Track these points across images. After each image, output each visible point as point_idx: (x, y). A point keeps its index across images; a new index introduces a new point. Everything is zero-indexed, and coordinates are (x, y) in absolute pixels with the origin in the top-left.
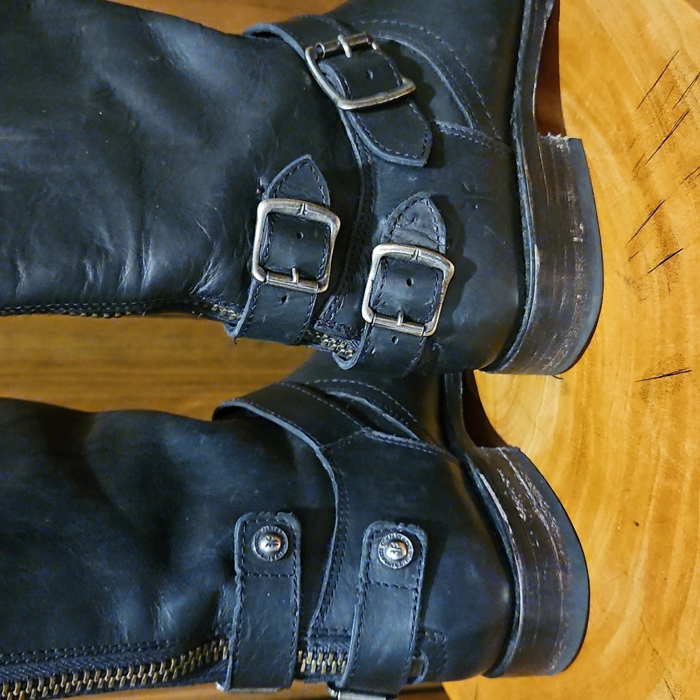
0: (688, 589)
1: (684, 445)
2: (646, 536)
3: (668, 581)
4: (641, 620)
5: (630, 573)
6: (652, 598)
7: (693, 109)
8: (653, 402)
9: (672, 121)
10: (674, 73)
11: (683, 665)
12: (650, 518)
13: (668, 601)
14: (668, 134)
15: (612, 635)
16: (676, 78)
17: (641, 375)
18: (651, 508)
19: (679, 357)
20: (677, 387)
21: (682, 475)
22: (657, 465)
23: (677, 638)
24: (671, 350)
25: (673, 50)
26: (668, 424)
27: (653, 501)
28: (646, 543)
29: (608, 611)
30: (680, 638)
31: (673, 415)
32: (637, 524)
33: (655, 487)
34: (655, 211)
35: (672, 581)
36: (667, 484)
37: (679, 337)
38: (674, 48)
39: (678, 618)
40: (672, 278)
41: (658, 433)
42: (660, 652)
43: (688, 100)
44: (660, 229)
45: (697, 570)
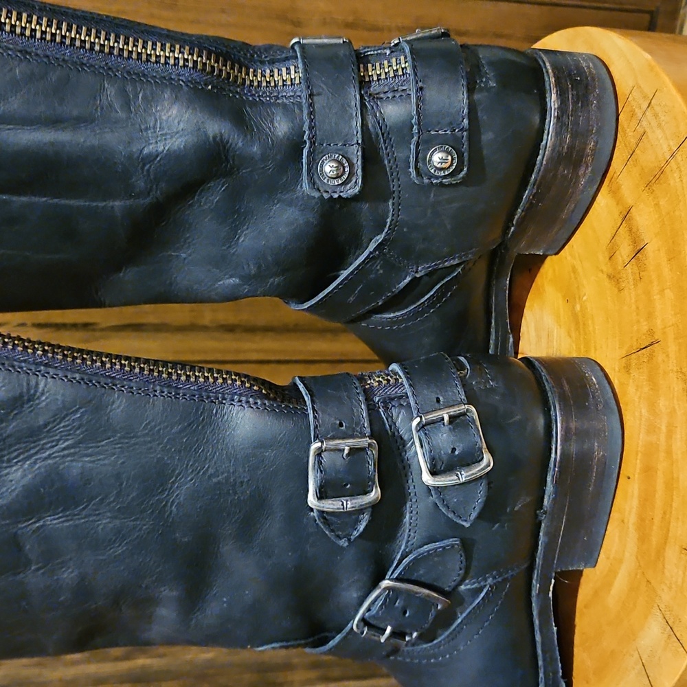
0: (669, 523)
1: (659, 403)
2: (636, 486)
3: (654, 520)
4: (637, 558)
5: (626, 521)
6: (643, 538)
7: (648, 130)
8: (634, 373)
9: (633, 141)
10: (633, 103)
11: (670, 588)
12: (638, 471)
13: (655, 540)
14: (631, 152)
15: (615, 577)
16: (634, 107)
17: (624, 353)
18: (638, 461)
19: (651, 332)
20: (651, 357)
21: (659, 428)
22: (640, 424)
23: (664, 566)
24: (645, 328)
25: (631, 85)
26: (646, 389)
27: (640, 454)
28: (636, 493)
29: (611, 557)
30: (666, 566)
31: (649, 381)
32: (629, 478)
33: (641, 443)
34: (626, 216)
35: (657, 520)
36: (649, 439)
37: (650, 316)
38: (631, 83)
39: (664, 549)
40: (642, 268)
41: (640, 398)
42: (652, 581)
43: (644, 123)
44: (630, 230)
45: (674, 505)
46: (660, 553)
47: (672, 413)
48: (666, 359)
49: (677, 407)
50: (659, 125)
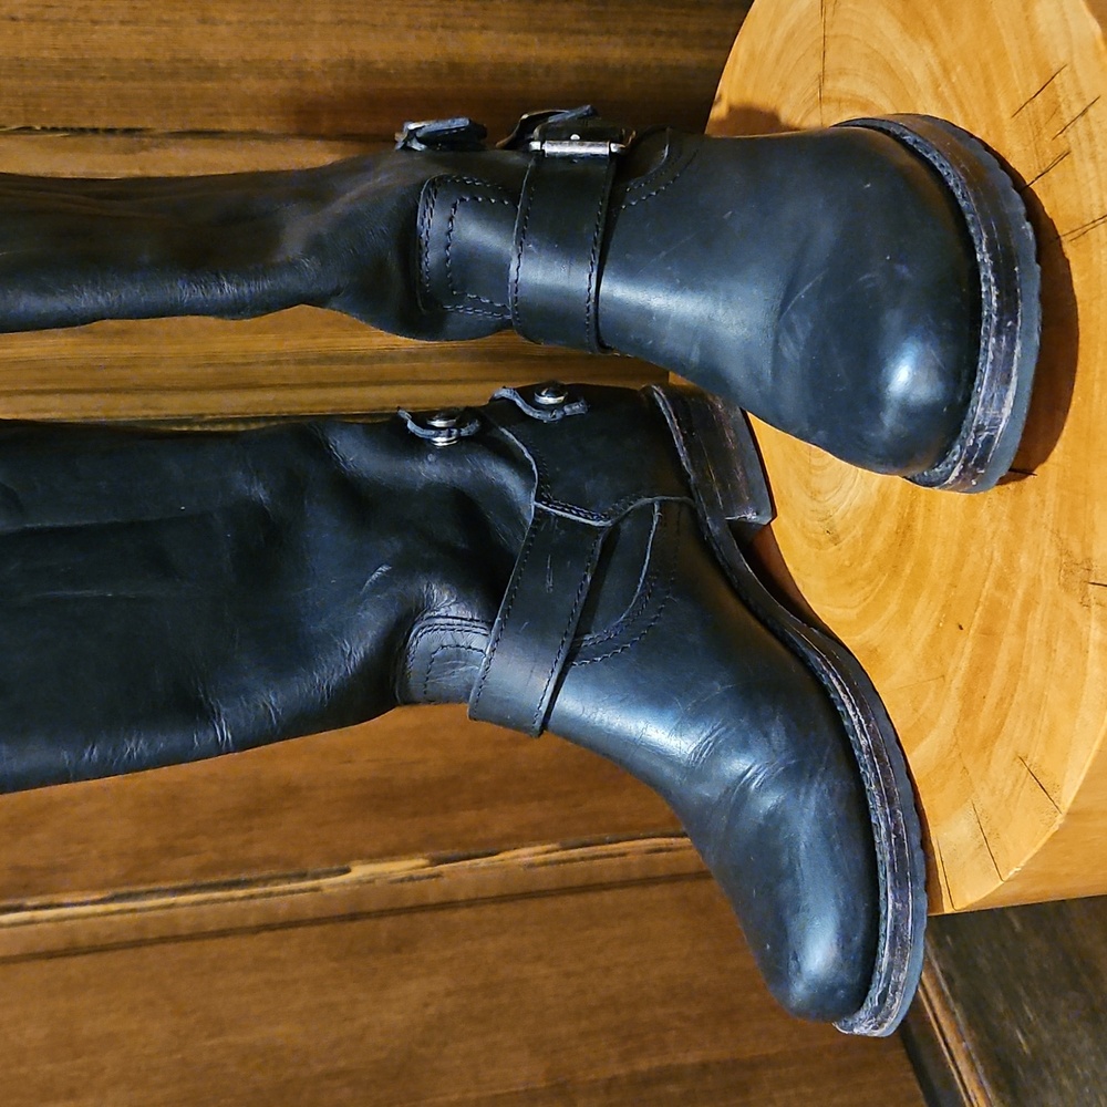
0: (1006, 715)
1: (1019, 559)
2: (969, 644)
3: (987, 700)
4: (955, 731)
5: (948, 679)
6: (968, 711)
7: (1075, 152)
9: (1050, 155)
10: (1059, 90)
11: (993, 793)
12: (974, 626)
13: (984, 722)
14: (1043, 169)
15: (922, 739)
16: (1061, 99)
18: (977, 614)
21: (1014, 591)
22: (988, 569)
23: (989, 762)
25: (1062, 59)
26: (1005, 527)
27: (980, 608)
28: (968, 651)
29: (921, 712)
30: (992, 763)
31: (1011, 518)
32: (961, 628)
33: (984, 594)
35: (991, 700)
36: (998, 594)
38: (1062, 56)
39: (993, 742)
41: (994, 533)
42: (971, 772)
43: (1071, 137)
45: (1017, 698)
46: (987, 743)
47: (1036, 582)
48: (1040, 505)
49: (1043, 577)
50: (1093, 157)
